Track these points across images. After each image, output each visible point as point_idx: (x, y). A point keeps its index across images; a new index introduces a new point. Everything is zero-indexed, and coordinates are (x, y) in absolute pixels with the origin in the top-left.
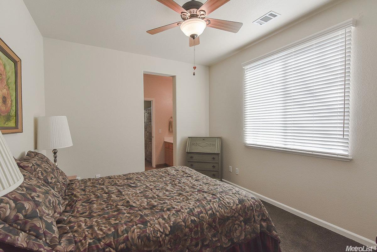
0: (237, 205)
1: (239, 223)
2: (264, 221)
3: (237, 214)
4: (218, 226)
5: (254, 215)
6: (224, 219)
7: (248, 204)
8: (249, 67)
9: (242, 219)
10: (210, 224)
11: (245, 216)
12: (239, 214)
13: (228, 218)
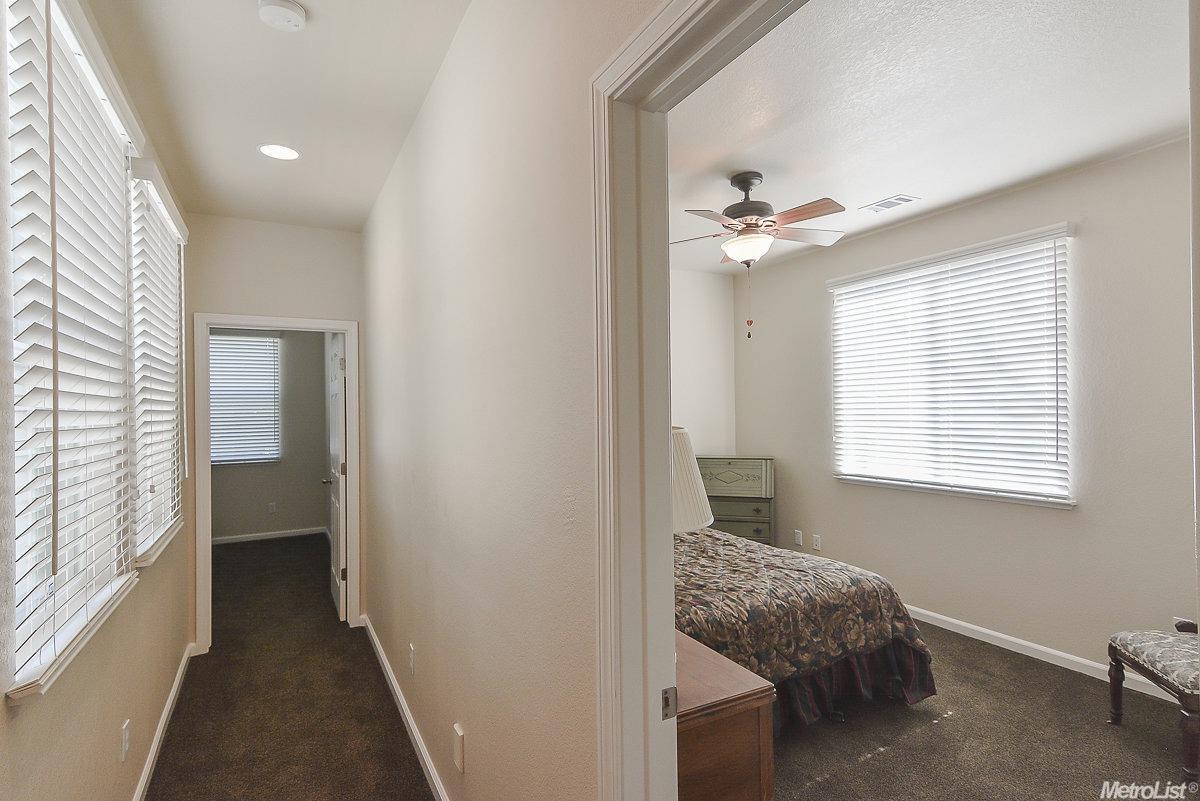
0: (849, 587)
1: (854, 618)
2: (900, 619)
3: (850, 603)
4: (819, 619)
5: (880, 607)
6: (829, 609)
7: (868, 586)
8: (844, 290)
9: (859, 611)
10: (807, 615)
11: (865, 606)
12: (855, 603)
13: (836, 607)
